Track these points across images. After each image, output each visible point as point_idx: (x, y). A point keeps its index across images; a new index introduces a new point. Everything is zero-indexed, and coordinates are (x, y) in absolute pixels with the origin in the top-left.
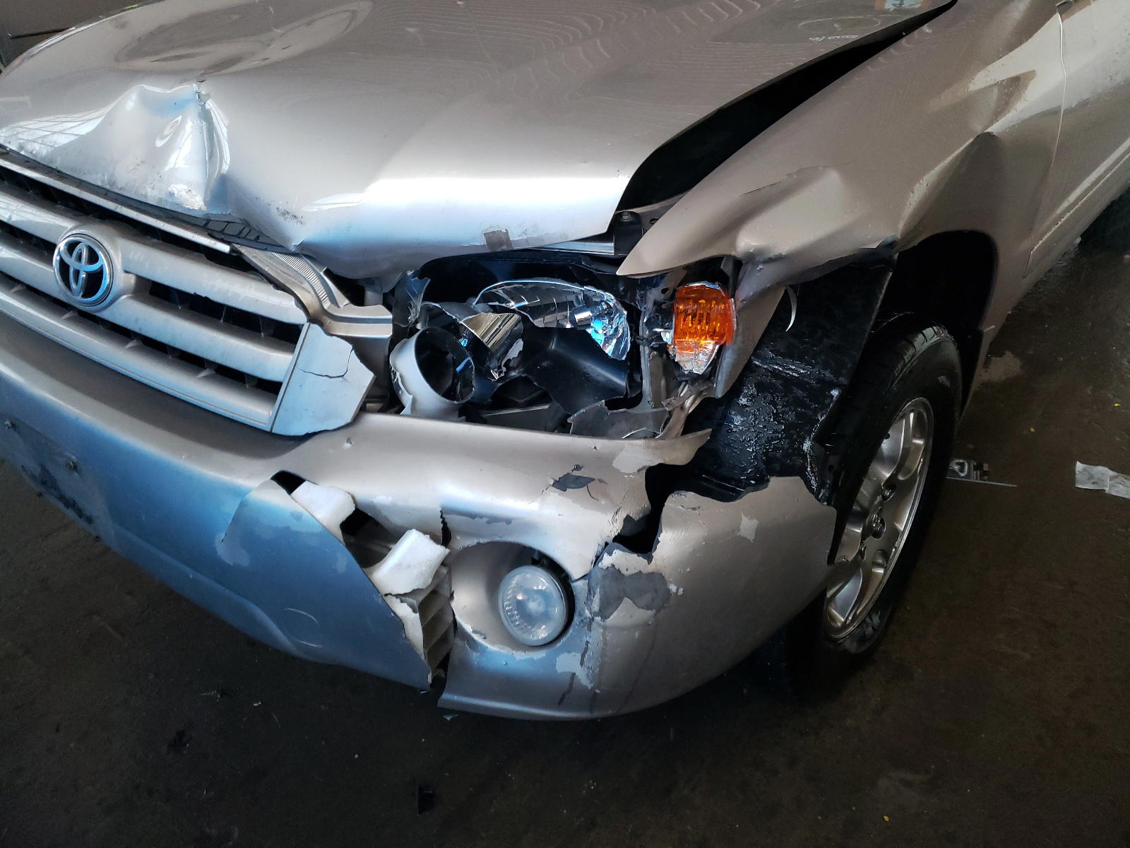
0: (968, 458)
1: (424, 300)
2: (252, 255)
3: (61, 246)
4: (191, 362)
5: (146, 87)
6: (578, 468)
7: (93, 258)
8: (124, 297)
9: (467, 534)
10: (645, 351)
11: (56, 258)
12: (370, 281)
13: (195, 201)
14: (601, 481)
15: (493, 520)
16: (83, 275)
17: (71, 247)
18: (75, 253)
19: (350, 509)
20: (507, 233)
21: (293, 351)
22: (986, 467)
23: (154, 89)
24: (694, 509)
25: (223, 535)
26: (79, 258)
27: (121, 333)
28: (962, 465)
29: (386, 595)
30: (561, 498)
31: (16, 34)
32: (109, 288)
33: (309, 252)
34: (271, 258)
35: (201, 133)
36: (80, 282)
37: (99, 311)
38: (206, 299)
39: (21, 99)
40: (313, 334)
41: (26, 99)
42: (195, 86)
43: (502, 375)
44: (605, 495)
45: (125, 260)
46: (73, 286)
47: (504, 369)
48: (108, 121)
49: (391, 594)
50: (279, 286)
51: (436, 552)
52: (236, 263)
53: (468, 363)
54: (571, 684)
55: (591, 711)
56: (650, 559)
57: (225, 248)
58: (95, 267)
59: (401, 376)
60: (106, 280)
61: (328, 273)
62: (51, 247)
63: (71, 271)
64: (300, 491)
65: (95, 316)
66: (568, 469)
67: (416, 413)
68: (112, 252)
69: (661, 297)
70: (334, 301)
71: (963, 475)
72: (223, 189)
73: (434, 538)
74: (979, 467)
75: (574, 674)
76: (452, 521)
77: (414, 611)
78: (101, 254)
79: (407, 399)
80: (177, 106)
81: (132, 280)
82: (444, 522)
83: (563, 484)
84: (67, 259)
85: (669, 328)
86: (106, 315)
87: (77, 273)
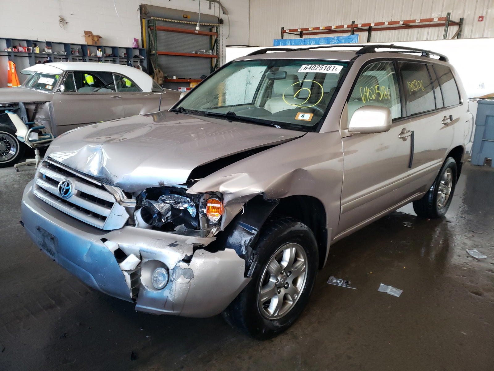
0: (344, 279)
1: (146, 199)
2: (107, 187)
3: (61, 183)
4: (87, 212)
5: (89, 145)
6: (176, 242)
7: (68, 185)
8: (74, 195)
9: (146, 258)
10: (200, 215)
11: (59, 185)
12: (134, 193)
13: (95, 173)
14: (181, 245)
15: (152, 253)
16: (65, 190)
17: (63, 183)
18: (64, 184)
19: (117, 248)
20: (163, 182)
21: (111, 209)
22: (350, 283)
23: (91, 146)
24: (203, 253)
25: (86, 254)
26: (65, 185)
27: (71, 205)
28: (341, 281)
29: (123, 270)
30: (170, 249)
31: (58, 125)
32: (70, 193)
33: (119, 186)
34: (111, 187)
35: (100, 157)
36: (64, 191)
37: (67, 199)
38: (93, 196)
39: (58, 146)
40: (116, 205)
41: (59, 147)
42: (100, 145)
43: (165, 221)
44: (181, 249)
45: (76, 186)
46: (62, 192)
47: (166, 219)
48: (78, 153)
49: (124, 270)
50: (111, 193)
51: (137, 260)
52: (102, 188)
53: (156, 216)
54: (167, 299)
55: (173, 311)
56: (189, 265)
57: (100, 184)
58: (68, 188)
59: (136, 217)
60: (70, 191)
61: (123, 191)
62: (58, 183)
63: (62, 188)
64: (106, 243)
65: (65, 200)
66: (173, 242)
67: (139, 226)
68: (73, 184)
69: (203, 201)
70: (123, 198)
71: (340, 284)
72: (102, 170)
73: (137, 257)
74: (347, 282)
75: (168, 296)
76: (143, 253)
77: (129, 275)
78: (70, 185)
79: (137, 223)
80: (95, 150)
81: (76, 191)
82: (140, 254)
83: (172, 245)
84: (62, 186)
85: (206, 209)
86: (68, 200)
87: (63, 189)
